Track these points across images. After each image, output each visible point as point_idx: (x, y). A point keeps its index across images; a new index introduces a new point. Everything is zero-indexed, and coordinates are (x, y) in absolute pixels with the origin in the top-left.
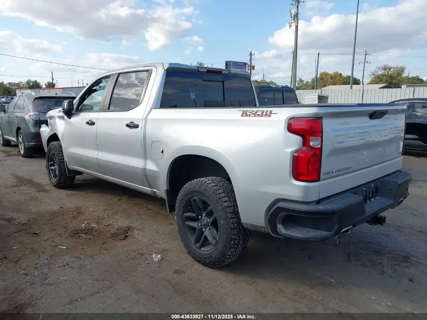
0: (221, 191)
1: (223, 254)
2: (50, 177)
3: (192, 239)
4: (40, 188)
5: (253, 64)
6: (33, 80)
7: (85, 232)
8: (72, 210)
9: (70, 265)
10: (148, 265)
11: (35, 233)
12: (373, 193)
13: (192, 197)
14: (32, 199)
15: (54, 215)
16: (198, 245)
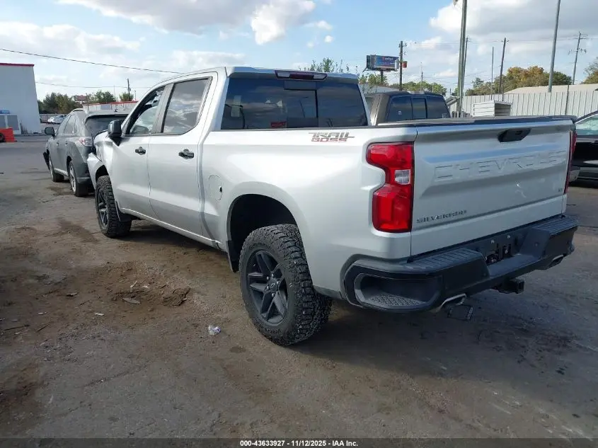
0: (289, 244)
1: (294, 328)
2: (100, 223)
3: (259, 307)
4: (87, 237)
5: (404, 60)
6: (104, 91)
7: (132, 295)
8: (120, 266)
9: (102, 336)
10: (202, 340)
11: (70, 296)
12: (510, 248)
13: (257, 251)
14: (74, 251)
15: (98, 273)
16: (265, 315)
